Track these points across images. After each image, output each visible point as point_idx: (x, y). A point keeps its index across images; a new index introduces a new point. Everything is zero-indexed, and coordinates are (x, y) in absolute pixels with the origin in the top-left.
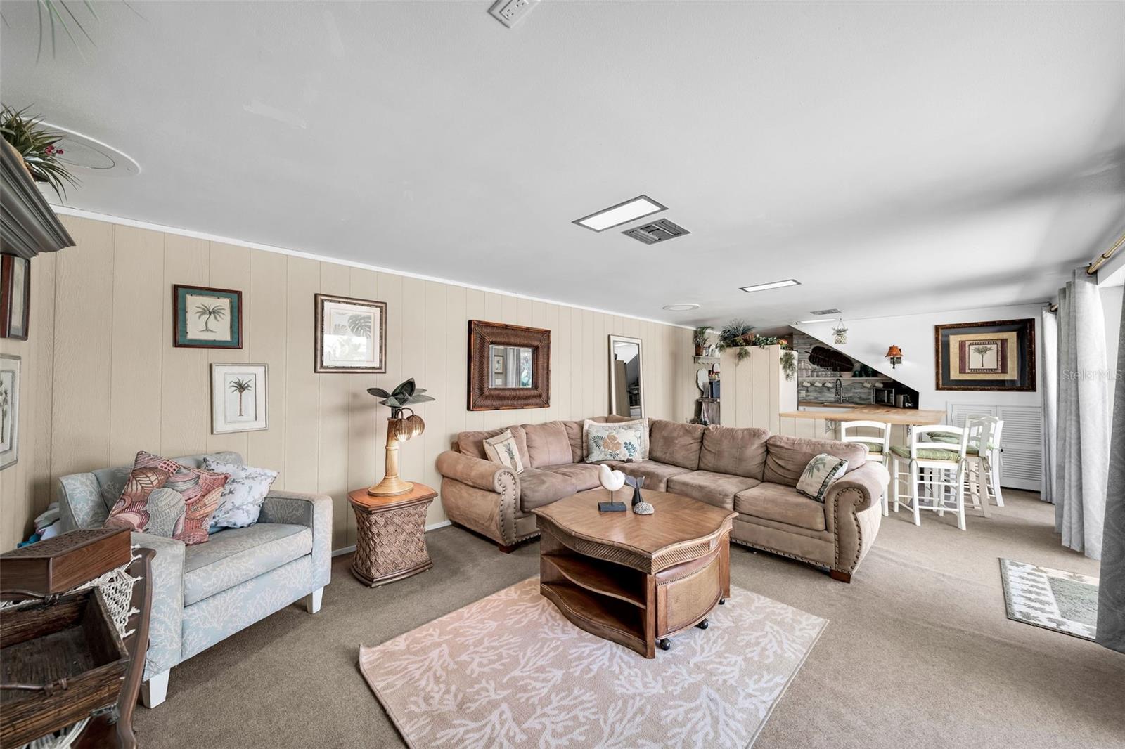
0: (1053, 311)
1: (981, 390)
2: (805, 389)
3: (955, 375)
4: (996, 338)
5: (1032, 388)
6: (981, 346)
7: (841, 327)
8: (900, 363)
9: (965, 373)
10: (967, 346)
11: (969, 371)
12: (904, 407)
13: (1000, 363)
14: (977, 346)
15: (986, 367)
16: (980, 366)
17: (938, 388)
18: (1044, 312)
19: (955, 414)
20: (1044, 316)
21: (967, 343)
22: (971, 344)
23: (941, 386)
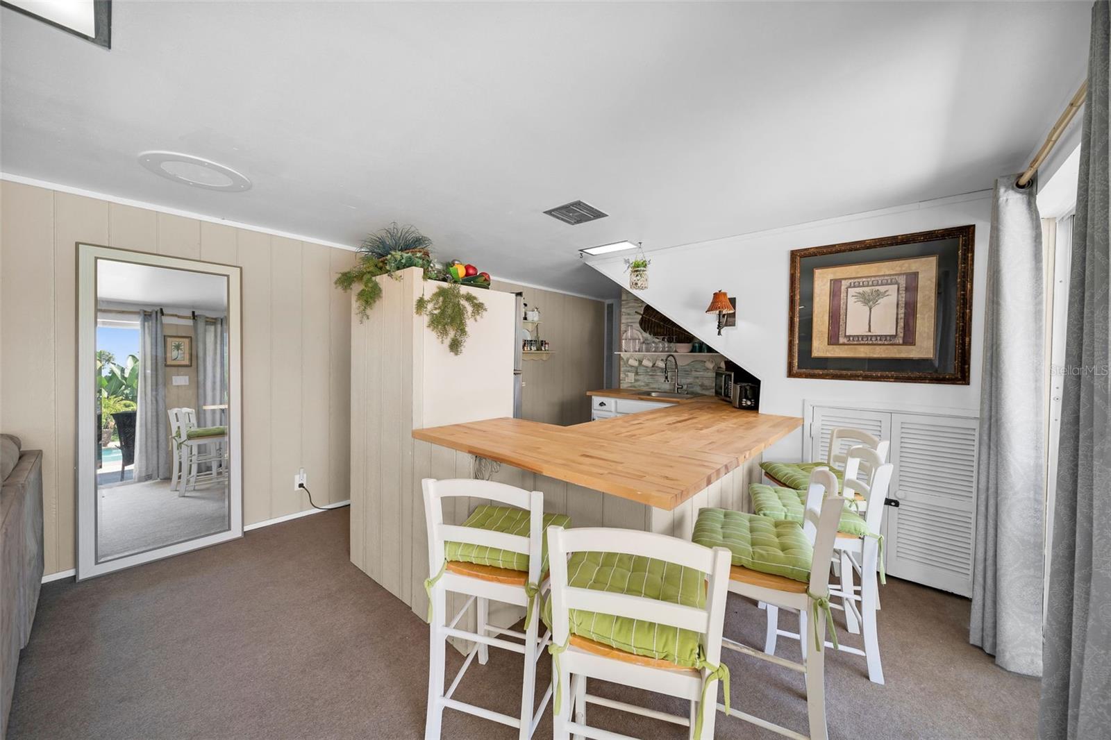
0: (1022, 187)
1: (866, 378)
2: (633, 369)
3: (820, 348)
4: (898, 270)
5: (962, 376)
6: (867, 289)
7: (639, 258)
8: (733, 324)
9: (837, 343)
10: (843, 288)
11: (845, 341)
12: (741, 407)
13: (901, 324)
14: (860, 290)
15: (876, 331)
16: (862, 331)
17: (791, 374)
18: (1002, 190)
19: (817, 425)
20: (1002, 199)
21: (845, 284)
22: (850, 287)
23: (795, 369)
